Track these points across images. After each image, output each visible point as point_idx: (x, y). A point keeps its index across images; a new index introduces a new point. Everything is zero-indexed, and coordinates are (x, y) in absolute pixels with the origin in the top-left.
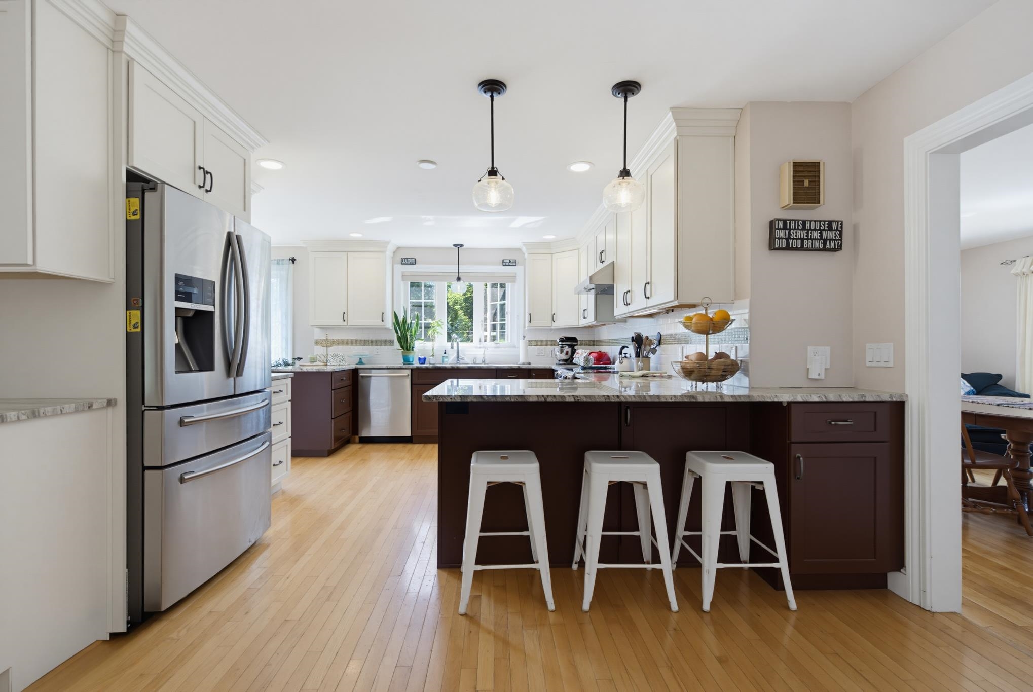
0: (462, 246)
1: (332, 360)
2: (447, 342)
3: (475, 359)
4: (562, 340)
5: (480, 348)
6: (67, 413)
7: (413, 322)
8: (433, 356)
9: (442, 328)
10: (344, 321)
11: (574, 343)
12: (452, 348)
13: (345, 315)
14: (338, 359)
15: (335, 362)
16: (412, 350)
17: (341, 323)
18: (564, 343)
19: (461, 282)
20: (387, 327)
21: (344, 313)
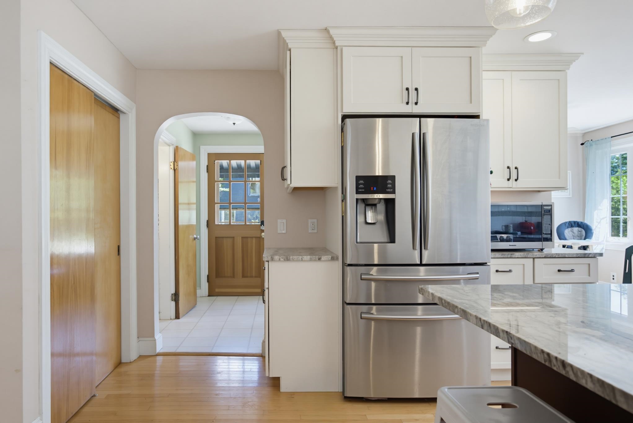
6: (305, 261)
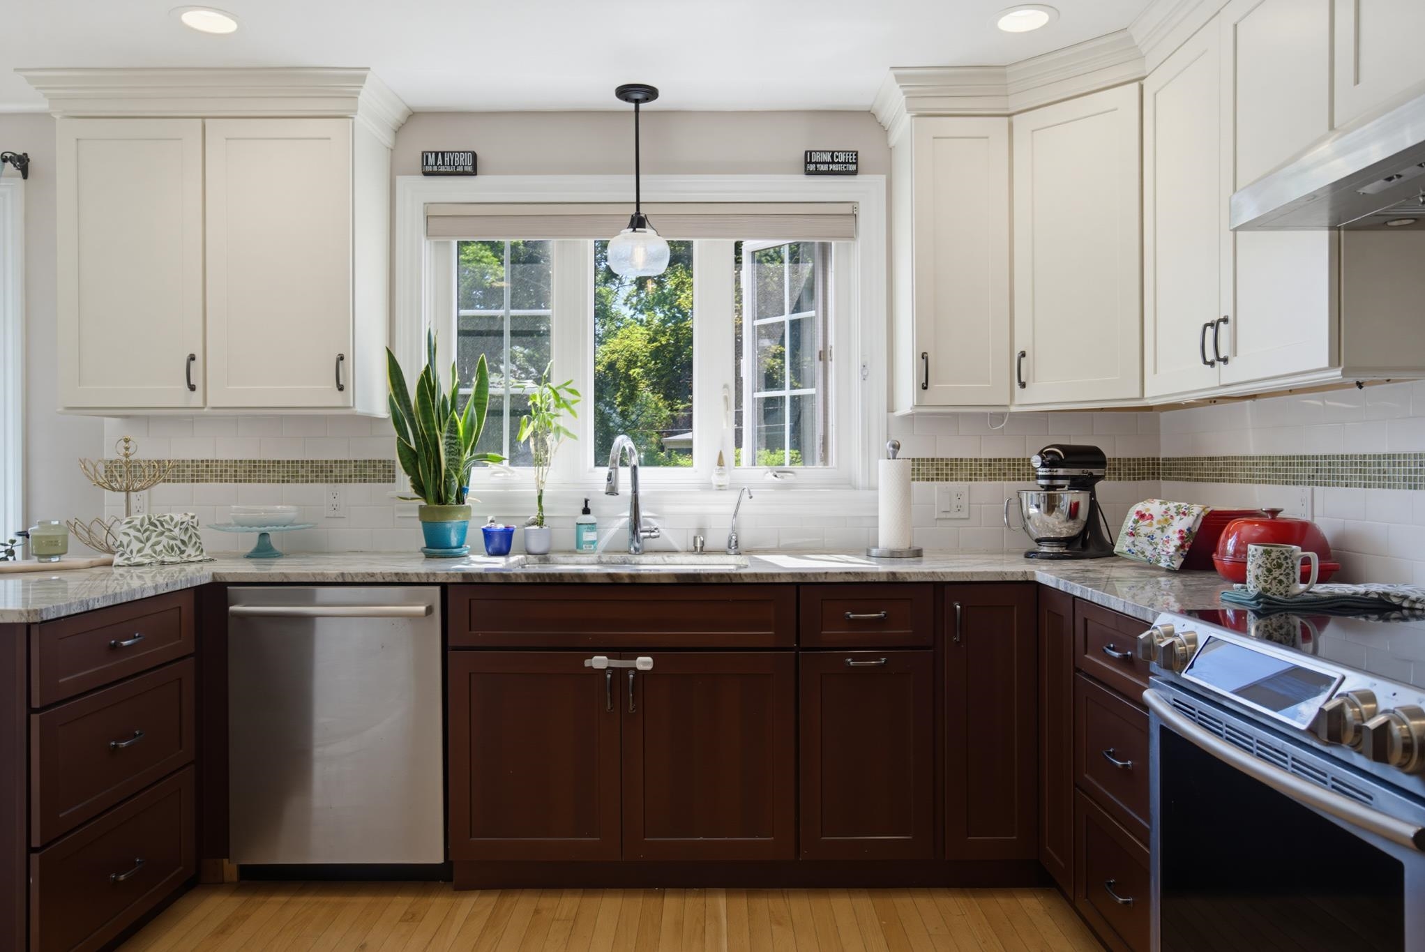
0: (650, 93)
1: (136, 546)
2: (597, 465)
3: (701, 531)
4: (1051, 459)
5: (721, 488)
7: (462, 391)
8: (540, 522)
9: (572, 412)
10: (192, 388)
11: (1096, 472)
12: (612, 491)
13: (196, 367)
14: (164, 540)
15: (147, 551)
16: (460, 500)
17: (175, 395)
18: (1061, 471)
19: (649, 232)
20: (360, 409)
21: (192, 358)
